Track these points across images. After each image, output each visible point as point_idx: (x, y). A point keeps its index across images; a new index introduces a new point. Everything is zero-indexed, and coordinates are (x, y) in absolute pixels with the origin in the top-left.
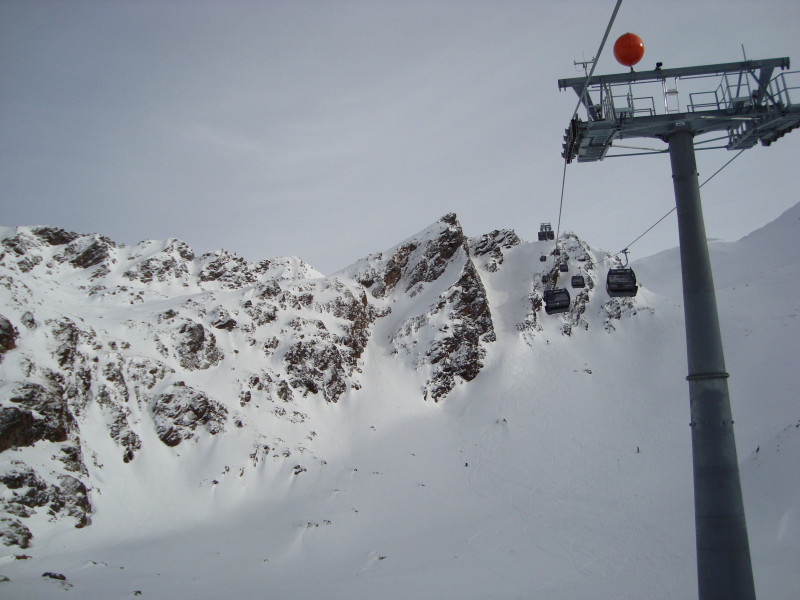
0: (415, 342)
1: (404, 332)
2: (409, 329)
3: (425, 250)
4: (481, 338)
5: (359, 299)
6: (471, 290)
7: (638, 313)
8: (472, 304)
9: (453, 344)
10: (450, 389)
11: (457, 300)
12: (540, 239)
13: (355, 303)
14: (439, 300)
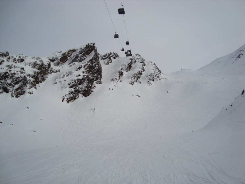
0: (65, 80)
1: (62, 76)
2: (64, 76)
3: (79, 51)
4: (95, 82)
5: (46, 64)
6: (94, 65)
7: (161, 80)
8: (93, 69)
9: (80, 82)
10: (76, 99)
11: (87, 67)
13: (43, 65)
14: (79, 66)
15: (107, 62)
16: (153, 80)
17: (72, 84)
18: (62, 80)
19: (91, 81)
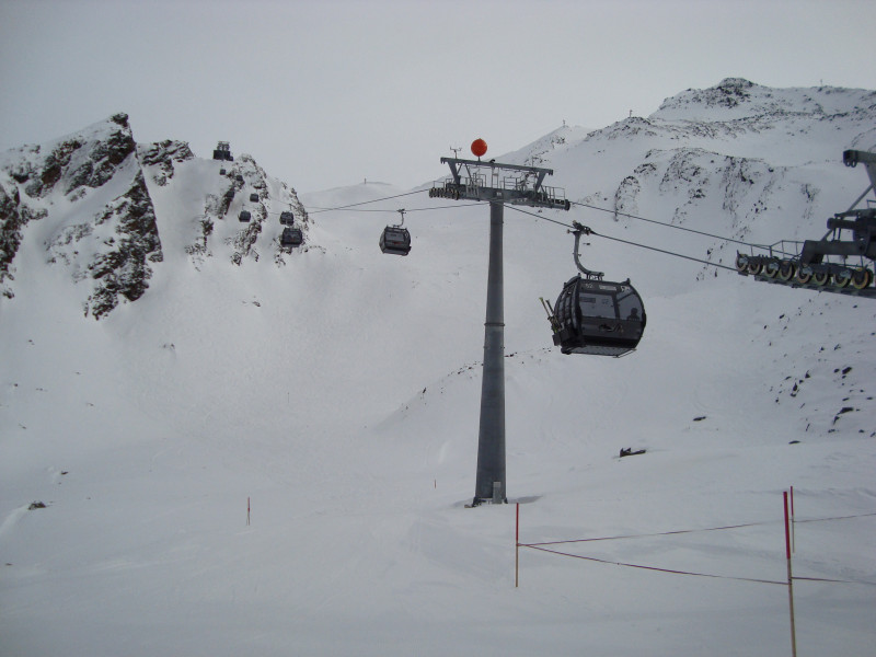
0: (76, 253)
1: (63, 240)
2: (70, 238)
3: (92, 151)
4: (148, 256)
5: (11, 196)
6: (141, 203)
7: (310, 250)
8: (140, 219)
9: (118, 259)
10: (112, 307)
11: (125, 213)
12: (215, 157)
13: (7, 199)
14: (105, 210)
15: (161, 175)
16: (290, 252)
17: (100, 268)
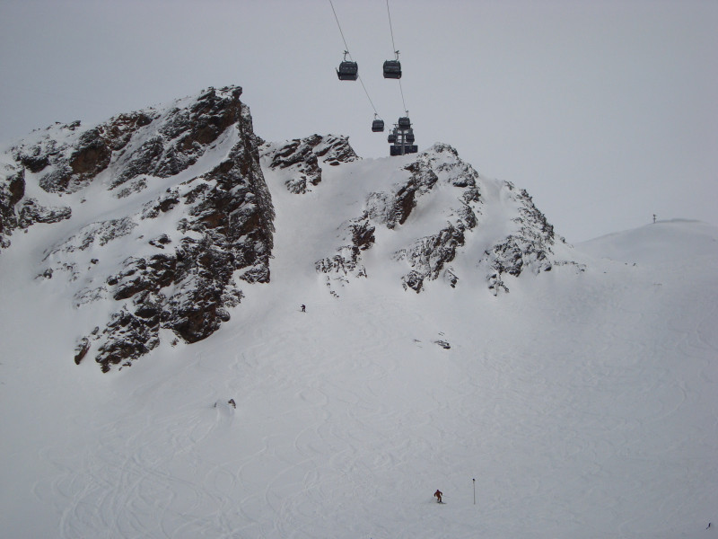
0: (94, 261)
2: (90, 239)
3: (165, 123)
6: (235, 191)
7: (555, 268)
11: (201, 200)
12: (391, 152)
14: (163, 197)
15: (297, 177)
16: (517, 272)
17: (128, 281)
18: (81, 258)
19: (218, 269)
